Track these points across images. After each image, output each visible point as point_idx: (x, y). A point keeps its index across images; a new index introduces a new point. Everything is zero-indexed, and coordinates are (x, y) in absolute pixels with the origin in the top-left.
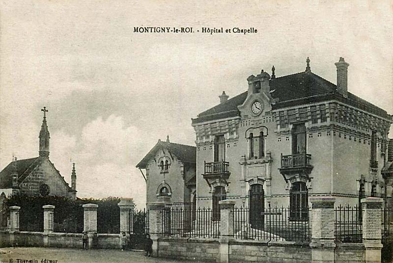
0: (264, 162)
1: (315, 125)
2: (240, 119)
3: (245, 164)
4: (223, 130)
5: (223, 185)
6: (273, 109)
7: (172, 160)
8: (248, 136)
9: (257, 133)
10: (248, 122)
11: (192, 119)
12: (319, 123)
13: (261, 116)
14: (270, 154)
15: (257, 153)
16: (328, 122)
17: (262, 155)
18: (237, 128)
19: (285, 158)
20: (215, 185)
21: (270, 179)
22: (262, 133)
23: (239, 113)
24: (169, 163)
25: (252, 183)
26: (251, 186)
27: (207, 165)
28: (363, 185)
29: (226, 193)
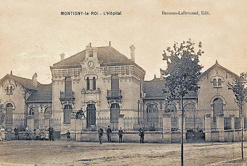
0: (96, 93)
1: (123, 76)
2: (81, 69)
3: (85, 93)
4: (70, 74)
5: (70, 104)
6: (101, 66)
7: (15, 86)
8: (86, 78)
9: (91, 77)
10: (86, 72)
11: (50, 67)
12: (125, 75)
13: (94, 69)
14: (99, 89)
15: (91, 88)
16: (130, 75)
17: (94, 88)
18: (79, 74)
19: (108, 91)
20: (65, 104)
21: (100, 102)
22: (94, 78)
23: (81, 67)
24: (13, 88)
26: (88, 105)
27: (61, 93)
28: (138, 105)
29: (72, 109)
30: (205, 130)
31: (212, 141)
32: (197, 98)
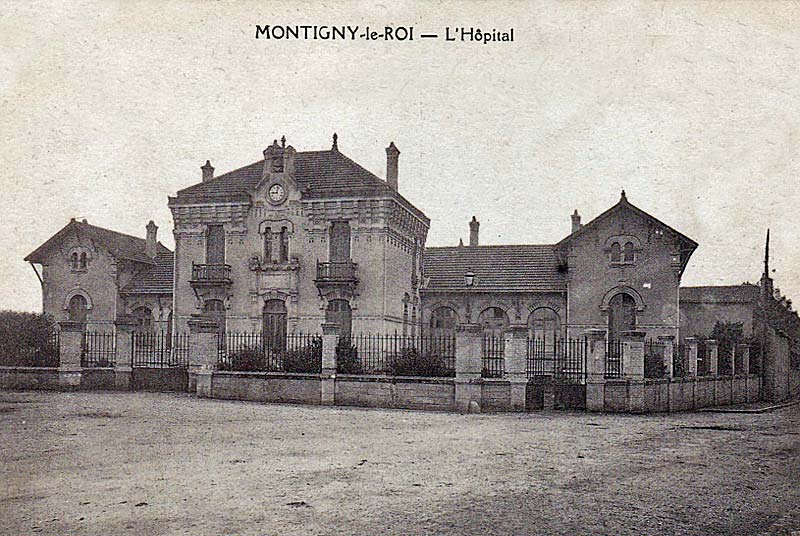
0: (288, 269)
1: (363, 225)
2: (250, 206)
3: (258, 270)
4: (221, 218)
5: (220, 297)
6: (302, 199)
8: (263, 230)
9: (276, 228)
10: (263, 212)
11: (168, 197)
12: (369, 224)
13: (284, 205)
14: (297, 258)
15: (276, 256)
16: (382, 224)
17: (284, 257)
18: (245, 217)
19: (320, 266)
20: (207, 298)
21: (298, 293)
22: (285, 229)
23: (249, 198)
24: (88, 257)
25: (268, 298)
26: (266, 302)
27: (196, 268)
28: (406, 306)
29: (224, 310)
30: (586, 377)
31: (609, 410)
32: (566, 293)
